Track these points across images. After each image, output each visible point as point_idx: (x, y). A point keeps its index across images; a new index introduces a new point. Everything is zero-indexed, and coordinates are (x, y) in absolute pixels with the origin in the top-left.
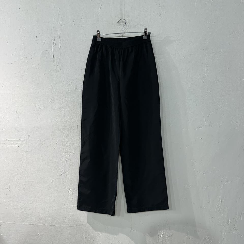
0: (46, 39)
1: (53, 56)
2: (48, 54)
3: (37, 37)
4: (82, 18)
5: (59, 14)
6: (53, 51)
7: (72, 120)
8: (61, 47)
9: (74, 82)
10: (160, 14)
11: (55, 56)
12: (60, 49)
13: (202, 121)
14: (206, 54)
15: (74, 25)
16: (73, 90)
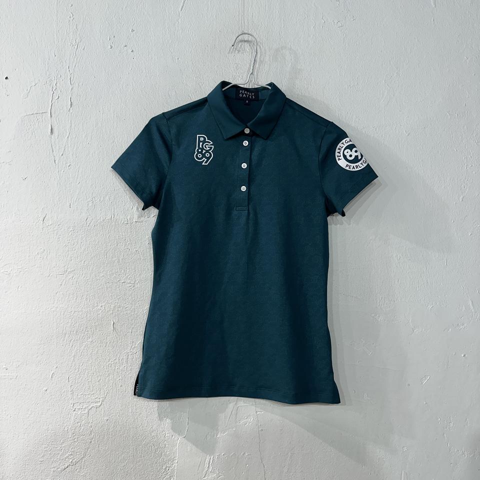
0: (33, 84)
1: (52, 129)
2: (37, 124)
3: (7, 78)
4: (133, 31)
5: (72, 18)
6: (51, 116)
7: (99, 307)
8: (74, 104)
9: (107, 198)
10: (339, 24)
11: (55, 130)
12: (71, 111)
13: (464, 307)
14: (465, 127)
15: (111, 48)
16: (104, 220)
